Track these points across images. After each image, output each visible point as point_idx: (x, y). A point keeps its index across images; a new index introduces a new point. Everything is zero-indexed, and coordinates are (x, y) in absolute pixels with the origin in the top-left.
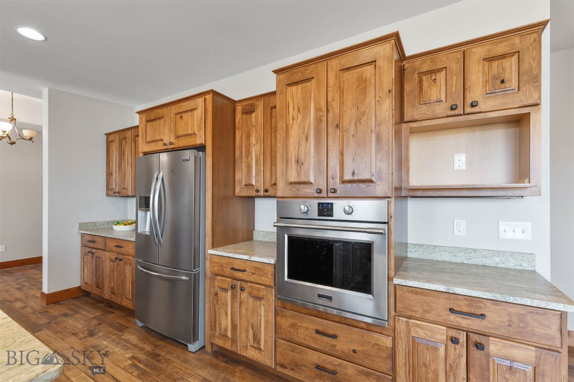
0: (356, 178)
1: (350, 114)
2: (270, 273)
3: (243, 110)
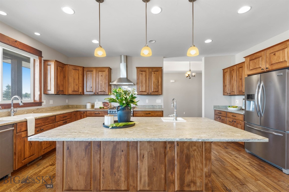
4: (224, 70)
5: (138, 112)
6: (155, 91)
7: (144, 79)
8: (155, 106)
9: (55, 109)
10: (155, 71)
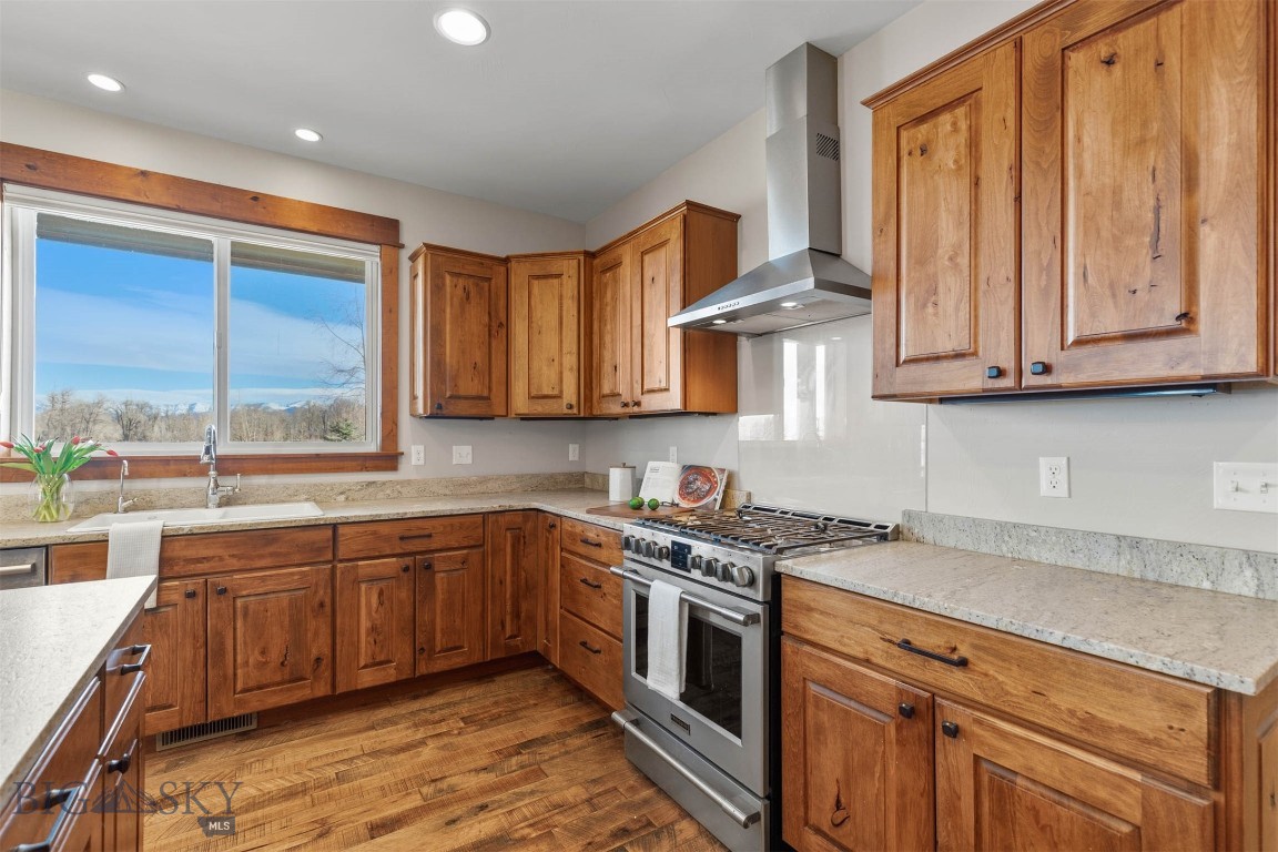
5: (820, 600)
9: (479, 488)
10: (1115, 28)
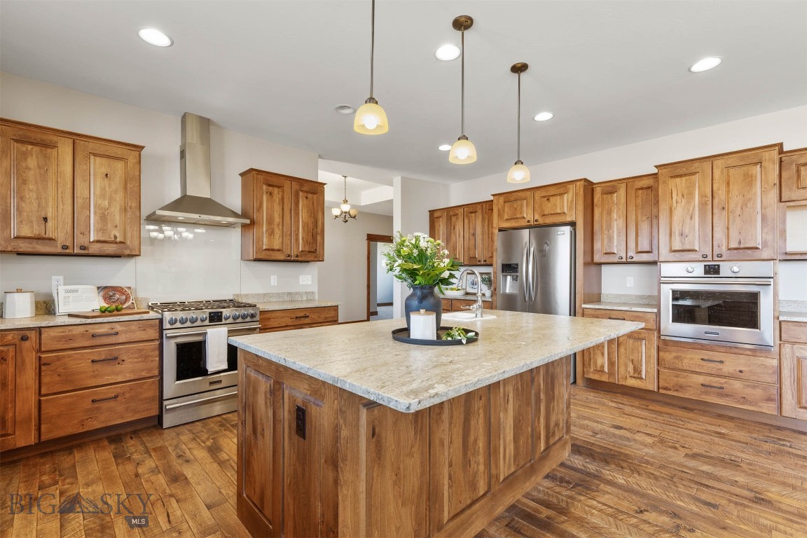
0: (742, 246)
1: (736, 200)
2: (652, 320)
3: (602, 190)
4: (432, 212)
5: (273, 315)
6: (307, 250)
7: (277, 208)
8: (297, 293)
10: (307, 192)
